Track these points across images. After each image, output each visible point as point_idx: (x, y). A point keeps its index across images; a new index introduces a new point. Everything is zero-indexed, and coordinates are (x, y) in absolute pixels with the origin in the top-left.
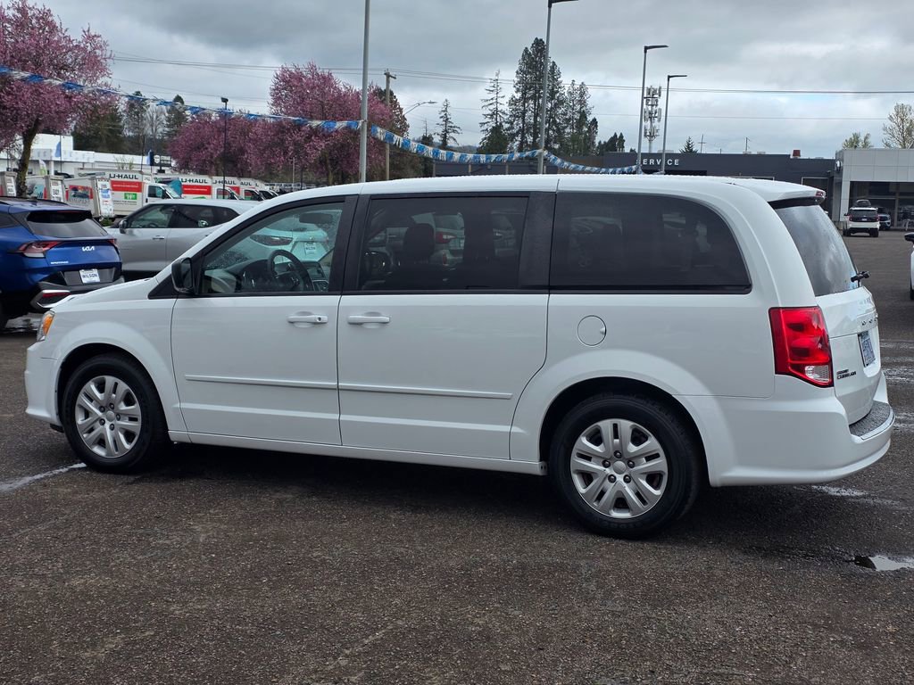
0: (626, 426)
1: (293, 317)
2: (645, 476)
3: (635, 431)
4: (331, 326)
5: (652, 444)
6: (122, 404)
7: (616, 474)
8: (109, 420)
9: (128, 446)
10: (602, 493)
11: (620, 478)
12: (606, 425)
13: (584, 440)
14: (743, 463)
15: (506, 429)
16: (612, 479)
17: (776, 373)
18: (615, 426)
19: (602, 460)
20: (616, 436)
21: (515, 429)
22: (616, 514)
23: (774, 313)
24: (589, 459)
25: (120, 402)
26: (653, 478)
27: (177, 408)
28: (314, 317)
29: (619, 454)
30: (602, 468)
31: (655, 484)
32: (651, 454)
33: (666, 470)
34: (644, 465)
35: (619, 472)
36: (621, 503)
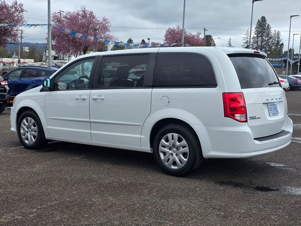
0: (176, 135)
1: (77, 97)
2: (182, 154)
3: (179, 138)
4: (88, 100)
5: (184, 142)
6: (33, 126)
7: (173, 153)
8: (30, 132)
9: (34, 140)
10: (169, 159)
11: (174, 154)
12: (170, 135)
13: (163, 141)
14: (214, 150)
15: (139, 136)
16: (172, 154)
17: (225, 116)
18: (173, 136)
19: (169, 148)
20: (173, 139)
21: (142, 136)
22: (173, 167)
23: (224, 95)
24: (164, 147)
25: (32, 126)
26: (184, 155)
27: (47, 128)
28: (82, 97)
29: (174, 146)
30: (169, 151)
31: (186, 157)
32: (184, 146)
33: (188, 152)
34: (182, 150)
35: (174, 152)
36: (175, 163)
